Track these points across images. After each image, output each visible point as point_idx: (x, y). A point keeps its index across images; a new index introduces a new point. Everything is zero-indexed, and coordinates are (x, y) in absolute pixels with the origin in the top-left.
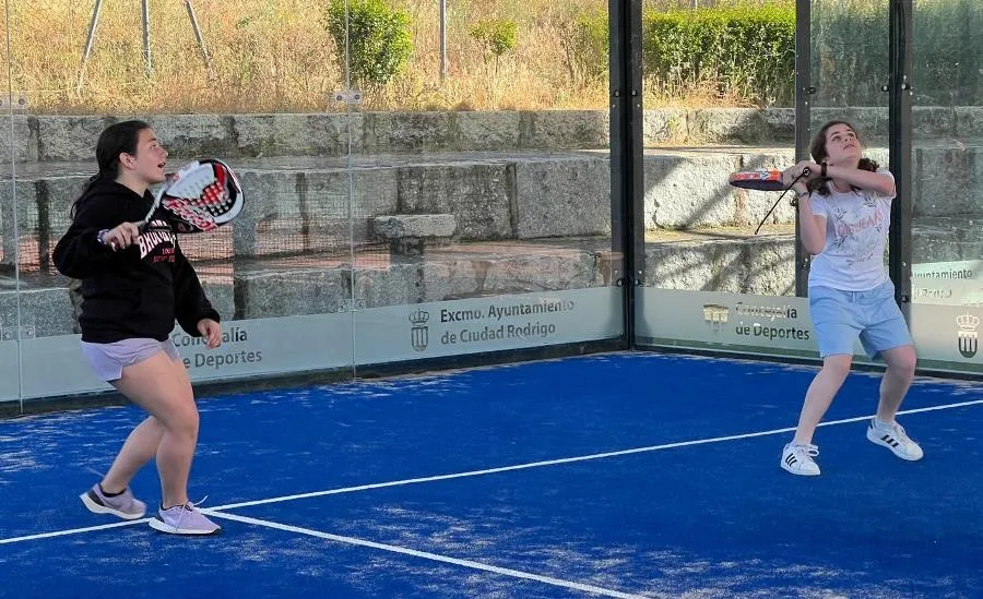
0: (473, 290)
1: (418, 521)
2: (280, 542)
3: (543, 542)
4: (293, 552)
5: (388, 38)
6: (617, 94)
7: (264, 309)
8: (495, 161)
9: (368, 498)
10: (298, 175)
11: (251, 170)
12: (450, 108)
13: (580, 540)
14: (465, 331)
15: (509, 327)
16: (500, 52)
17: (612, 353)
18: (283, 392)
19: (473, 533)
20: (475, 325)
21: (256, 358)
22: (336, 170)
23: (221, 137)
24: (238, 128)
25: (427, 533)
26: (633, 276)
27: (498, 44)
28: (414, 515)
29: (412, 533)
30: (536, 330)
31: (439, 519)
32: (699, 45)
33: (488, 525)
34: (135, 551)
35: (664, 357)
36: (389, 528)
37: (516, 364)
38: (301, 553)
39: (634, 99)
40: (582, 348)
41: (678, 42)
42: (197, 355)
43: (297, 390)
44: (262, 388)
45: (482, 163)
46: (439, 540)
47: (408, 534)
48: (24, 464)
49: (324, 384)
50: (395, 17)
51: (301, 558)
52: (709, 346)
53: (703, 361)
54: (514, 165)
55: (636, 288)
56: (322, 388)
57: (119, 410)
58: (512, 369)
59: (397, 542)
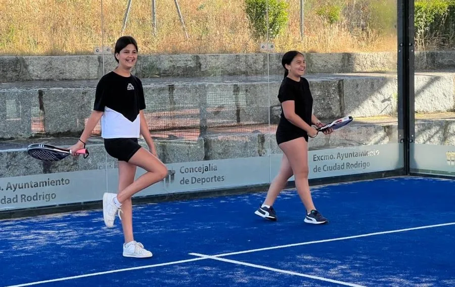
0: (323, 144)
1: (321, 263)
2: (254, 273)
3: (387, 274)
4: (261, 278)
5: (276, 15)
6: (401, 45)
7: (219, 154)
8: (333, 78)
9: (292, 251)
10: (235, 85)
11: (211, 83)
12: (307, 51)
13: (406, 273)
14: (326, 165)
15: (347, 163)
16: (331, 22)
17: (398, 177)
18: (235, 196)
19: (350, 269)
20: (330, 163)
21: (221, 179)
22: (254, 83)
23: (192, 66)
24: (202, 61)
25: (327, 269)
26: (409, 138)
27: (330, 18)
28: (319, 260)
29: (319, 268)
30: (360, 165)
31: (331, 262)
32: (432, 19)
33: (357, 265)
34: (183, 277)
35: (426, 179)
36: (307, 266)
37: (350, 183)
38: (265, 279)
39: (410, 48)
40: (383, 174)
41: (422, 17)
42: (192, 178)
43: (243, 195)
44: (224, 194)
45: (326, 80)
46: (334, 273)
47: (316, 269)
48: (116, 232)
49: (255, 192)
50: (279, 5)
51: (266, 281)
52: (449, 174)
53: (446, 181)
54: (342, 80)
55: (411, 144)
56: (254, 194)
57: (155, 205)
58: (349, 185)
59: (312, 273)
